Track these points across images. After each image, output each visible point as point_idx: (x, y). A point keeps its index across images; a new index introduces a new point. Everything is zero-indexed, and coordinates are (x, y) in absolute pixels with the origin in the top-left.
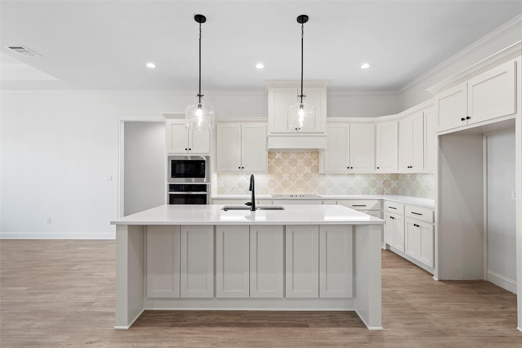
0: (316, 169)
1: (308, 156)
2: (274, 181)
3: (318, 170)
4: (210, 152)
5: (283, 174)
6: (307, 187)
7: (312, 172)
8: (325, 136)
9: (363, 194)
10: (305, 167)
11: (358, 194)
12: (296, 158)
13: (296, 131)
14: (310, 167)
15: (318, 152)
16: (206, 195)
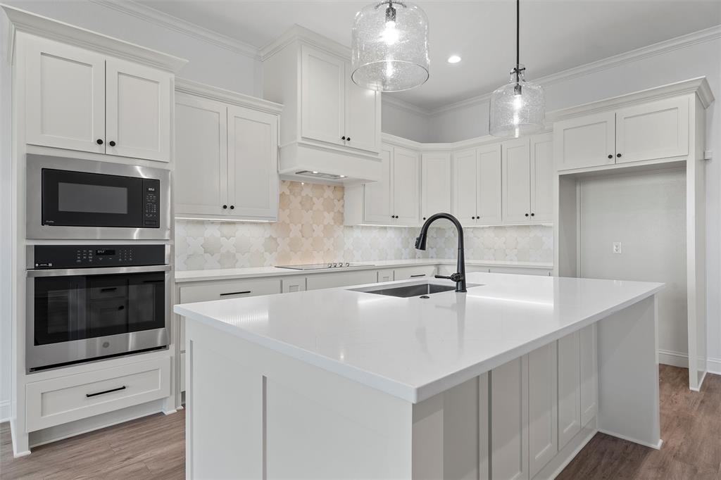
0: (340, 218)
1: (328, 193)
2: (275, 239)
3: (343, 221)
4: (171, 160)
5: (291, 224)
6: (329, 249)
7: (335, 223)
8: (380, 160)
9: (396, 259)
10: (326, 214)
11: (391, 259)
12: (311, 196)
13: (342, 142)
14: (332, 214)
15: (343, 188)
16: (163, 273)
